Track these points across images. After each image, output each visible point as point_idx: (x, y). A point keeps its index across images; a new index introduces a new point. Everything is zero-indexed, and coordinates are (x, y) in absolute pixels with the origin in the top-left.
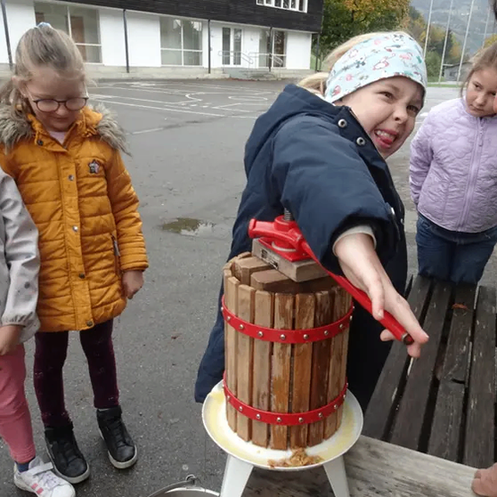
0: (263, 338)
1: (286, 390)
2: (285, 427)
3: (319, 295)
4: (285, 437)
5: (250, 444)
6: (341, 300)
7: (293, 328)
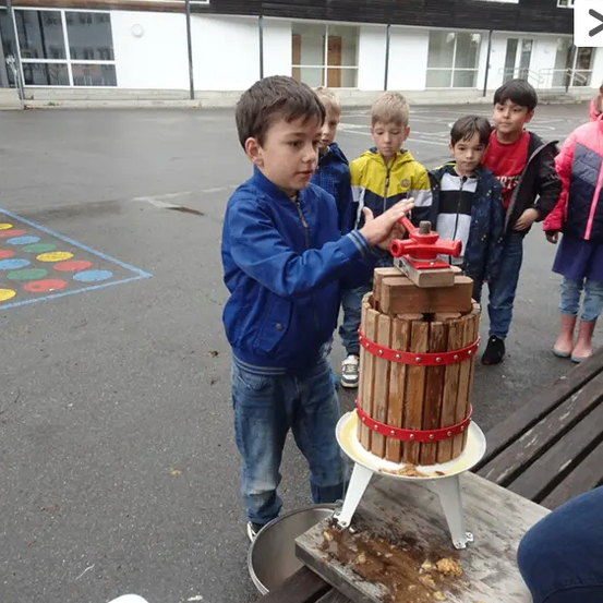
0: (382, 356)
1: (401, 407)
2: (399, 441)
3: (433, 324)
4: (398, 450)
5: (370, 453)
6: (457, 332)
7: (408, 350)
